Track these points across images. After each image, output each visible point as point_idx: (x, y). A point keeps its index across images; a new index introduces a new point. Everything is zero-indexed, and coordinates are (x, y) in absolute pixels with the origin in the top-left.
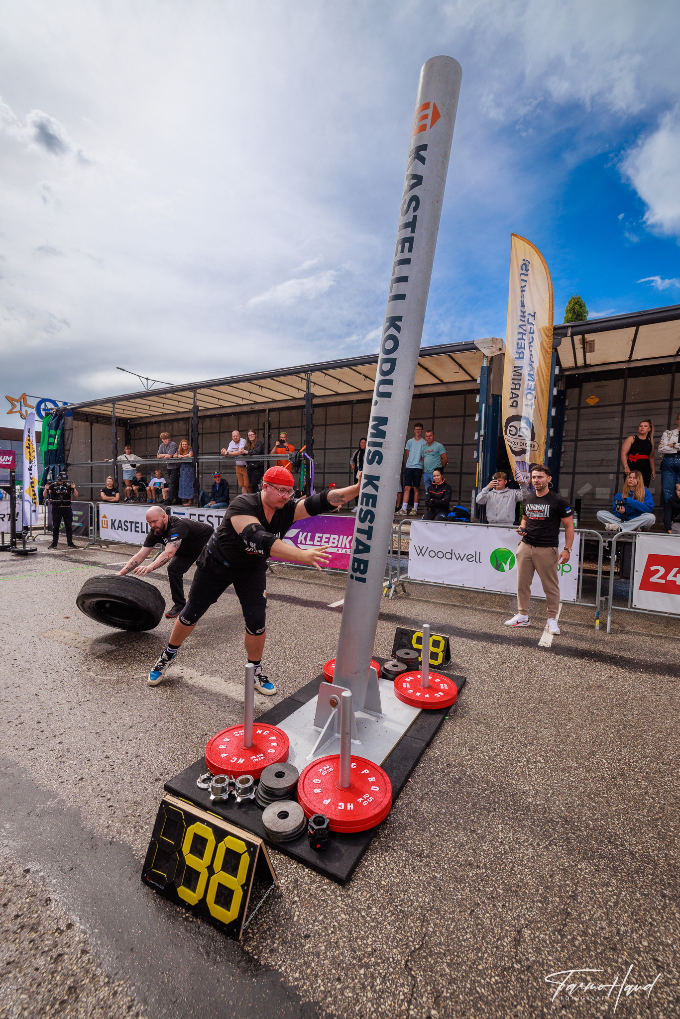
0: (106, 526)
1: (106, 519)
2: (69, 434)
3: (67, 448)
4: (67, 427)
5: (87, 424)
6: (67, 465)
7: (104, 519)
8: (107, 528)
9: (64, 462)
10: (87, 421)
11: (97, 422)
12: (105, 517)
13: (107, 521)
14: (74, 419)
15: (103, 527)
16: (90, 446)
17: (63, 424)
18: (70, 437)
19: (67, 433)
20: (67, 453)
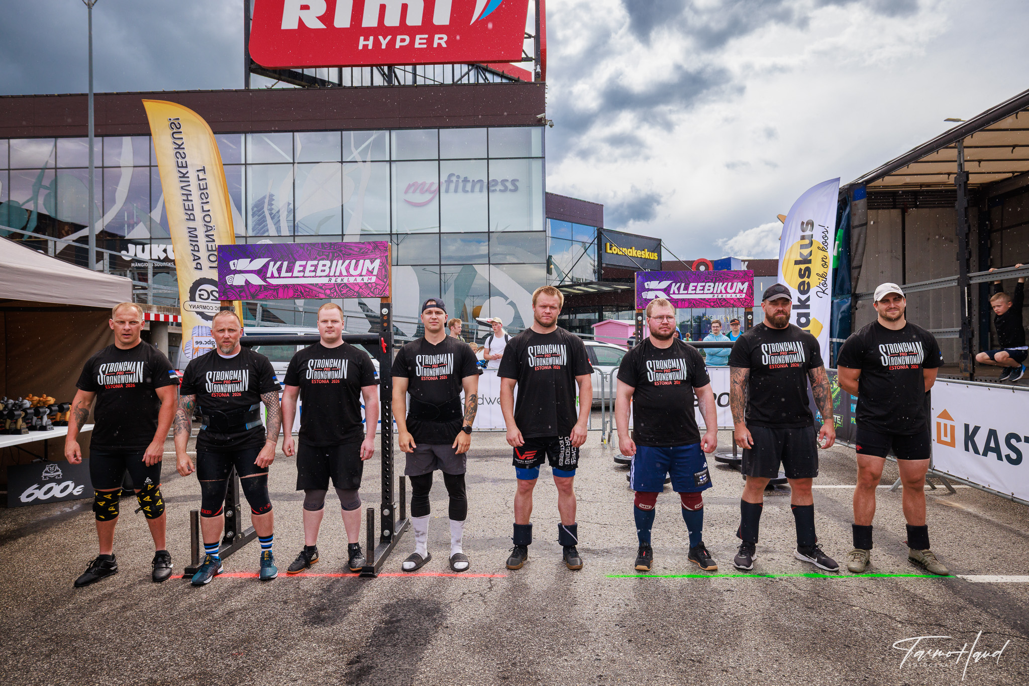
0: (948, 439)
1: (949, 423)
2: (859, 236)
3: (855, 263)
4: (856, 221)
5: (895, 213)
6: (856, 297)
7: (943, 421)
8: (952, 444)
9: (849, 292)
10: (894, 208)
11: (916, 207)
12: (945, 415)
13: (953, 428)
14: (870, 207)
15: (940, 441)
16: (901, 258)
17: (849, 217)
18: (862, 241)
19: (855, 233)
20: (855, 273)
